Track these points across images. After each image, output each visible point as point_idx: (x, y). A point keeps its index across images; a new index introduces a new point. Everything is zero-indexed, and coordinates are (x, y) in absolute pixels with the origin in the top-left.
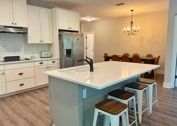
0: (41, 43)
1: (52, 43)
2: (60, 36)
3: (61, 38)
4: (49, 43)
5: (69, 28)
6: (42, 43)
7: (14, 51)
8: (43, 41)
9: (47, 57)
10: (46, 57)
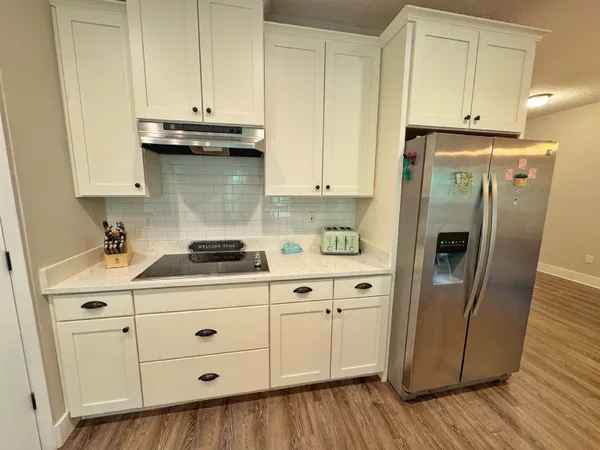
0: (318, 194)
1: (372, 194)
2: (409, 158)
3: (416, 169)
4: (355, 193)
5: (468, 118)
6: (327, 193)
7: (227, 221)
8: (328, 187)
9: (343, 251)
10: (338, 251)
